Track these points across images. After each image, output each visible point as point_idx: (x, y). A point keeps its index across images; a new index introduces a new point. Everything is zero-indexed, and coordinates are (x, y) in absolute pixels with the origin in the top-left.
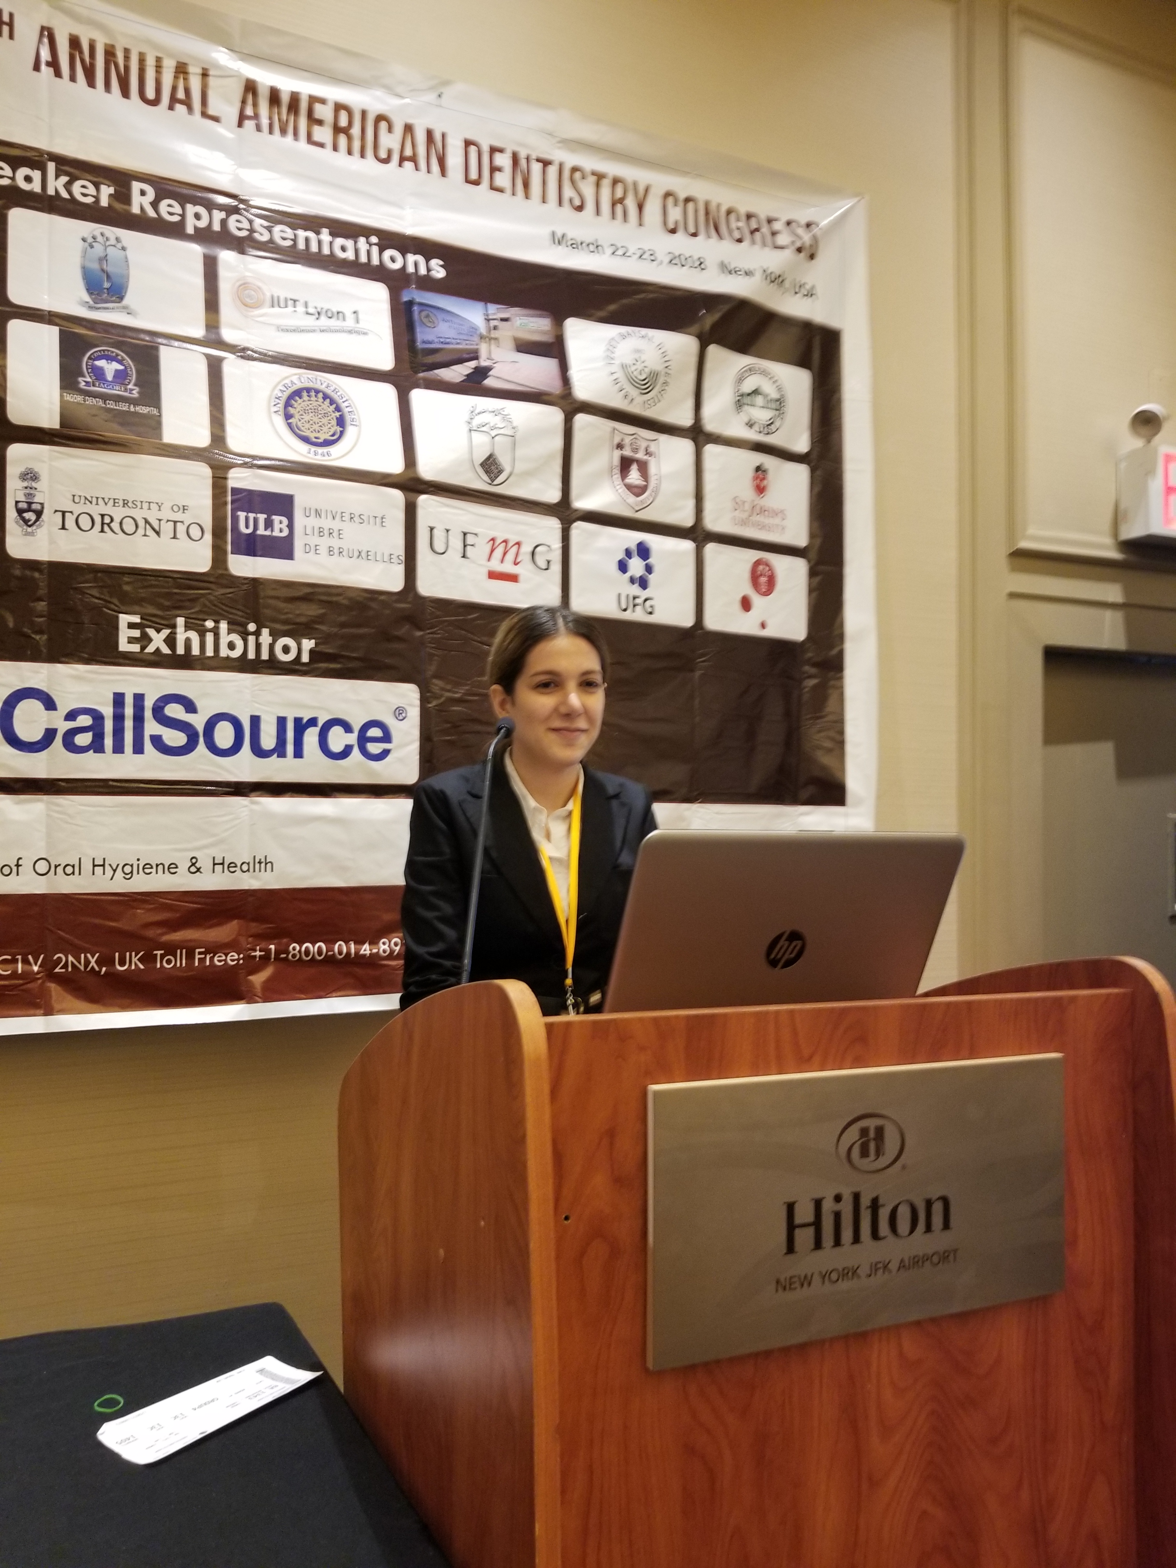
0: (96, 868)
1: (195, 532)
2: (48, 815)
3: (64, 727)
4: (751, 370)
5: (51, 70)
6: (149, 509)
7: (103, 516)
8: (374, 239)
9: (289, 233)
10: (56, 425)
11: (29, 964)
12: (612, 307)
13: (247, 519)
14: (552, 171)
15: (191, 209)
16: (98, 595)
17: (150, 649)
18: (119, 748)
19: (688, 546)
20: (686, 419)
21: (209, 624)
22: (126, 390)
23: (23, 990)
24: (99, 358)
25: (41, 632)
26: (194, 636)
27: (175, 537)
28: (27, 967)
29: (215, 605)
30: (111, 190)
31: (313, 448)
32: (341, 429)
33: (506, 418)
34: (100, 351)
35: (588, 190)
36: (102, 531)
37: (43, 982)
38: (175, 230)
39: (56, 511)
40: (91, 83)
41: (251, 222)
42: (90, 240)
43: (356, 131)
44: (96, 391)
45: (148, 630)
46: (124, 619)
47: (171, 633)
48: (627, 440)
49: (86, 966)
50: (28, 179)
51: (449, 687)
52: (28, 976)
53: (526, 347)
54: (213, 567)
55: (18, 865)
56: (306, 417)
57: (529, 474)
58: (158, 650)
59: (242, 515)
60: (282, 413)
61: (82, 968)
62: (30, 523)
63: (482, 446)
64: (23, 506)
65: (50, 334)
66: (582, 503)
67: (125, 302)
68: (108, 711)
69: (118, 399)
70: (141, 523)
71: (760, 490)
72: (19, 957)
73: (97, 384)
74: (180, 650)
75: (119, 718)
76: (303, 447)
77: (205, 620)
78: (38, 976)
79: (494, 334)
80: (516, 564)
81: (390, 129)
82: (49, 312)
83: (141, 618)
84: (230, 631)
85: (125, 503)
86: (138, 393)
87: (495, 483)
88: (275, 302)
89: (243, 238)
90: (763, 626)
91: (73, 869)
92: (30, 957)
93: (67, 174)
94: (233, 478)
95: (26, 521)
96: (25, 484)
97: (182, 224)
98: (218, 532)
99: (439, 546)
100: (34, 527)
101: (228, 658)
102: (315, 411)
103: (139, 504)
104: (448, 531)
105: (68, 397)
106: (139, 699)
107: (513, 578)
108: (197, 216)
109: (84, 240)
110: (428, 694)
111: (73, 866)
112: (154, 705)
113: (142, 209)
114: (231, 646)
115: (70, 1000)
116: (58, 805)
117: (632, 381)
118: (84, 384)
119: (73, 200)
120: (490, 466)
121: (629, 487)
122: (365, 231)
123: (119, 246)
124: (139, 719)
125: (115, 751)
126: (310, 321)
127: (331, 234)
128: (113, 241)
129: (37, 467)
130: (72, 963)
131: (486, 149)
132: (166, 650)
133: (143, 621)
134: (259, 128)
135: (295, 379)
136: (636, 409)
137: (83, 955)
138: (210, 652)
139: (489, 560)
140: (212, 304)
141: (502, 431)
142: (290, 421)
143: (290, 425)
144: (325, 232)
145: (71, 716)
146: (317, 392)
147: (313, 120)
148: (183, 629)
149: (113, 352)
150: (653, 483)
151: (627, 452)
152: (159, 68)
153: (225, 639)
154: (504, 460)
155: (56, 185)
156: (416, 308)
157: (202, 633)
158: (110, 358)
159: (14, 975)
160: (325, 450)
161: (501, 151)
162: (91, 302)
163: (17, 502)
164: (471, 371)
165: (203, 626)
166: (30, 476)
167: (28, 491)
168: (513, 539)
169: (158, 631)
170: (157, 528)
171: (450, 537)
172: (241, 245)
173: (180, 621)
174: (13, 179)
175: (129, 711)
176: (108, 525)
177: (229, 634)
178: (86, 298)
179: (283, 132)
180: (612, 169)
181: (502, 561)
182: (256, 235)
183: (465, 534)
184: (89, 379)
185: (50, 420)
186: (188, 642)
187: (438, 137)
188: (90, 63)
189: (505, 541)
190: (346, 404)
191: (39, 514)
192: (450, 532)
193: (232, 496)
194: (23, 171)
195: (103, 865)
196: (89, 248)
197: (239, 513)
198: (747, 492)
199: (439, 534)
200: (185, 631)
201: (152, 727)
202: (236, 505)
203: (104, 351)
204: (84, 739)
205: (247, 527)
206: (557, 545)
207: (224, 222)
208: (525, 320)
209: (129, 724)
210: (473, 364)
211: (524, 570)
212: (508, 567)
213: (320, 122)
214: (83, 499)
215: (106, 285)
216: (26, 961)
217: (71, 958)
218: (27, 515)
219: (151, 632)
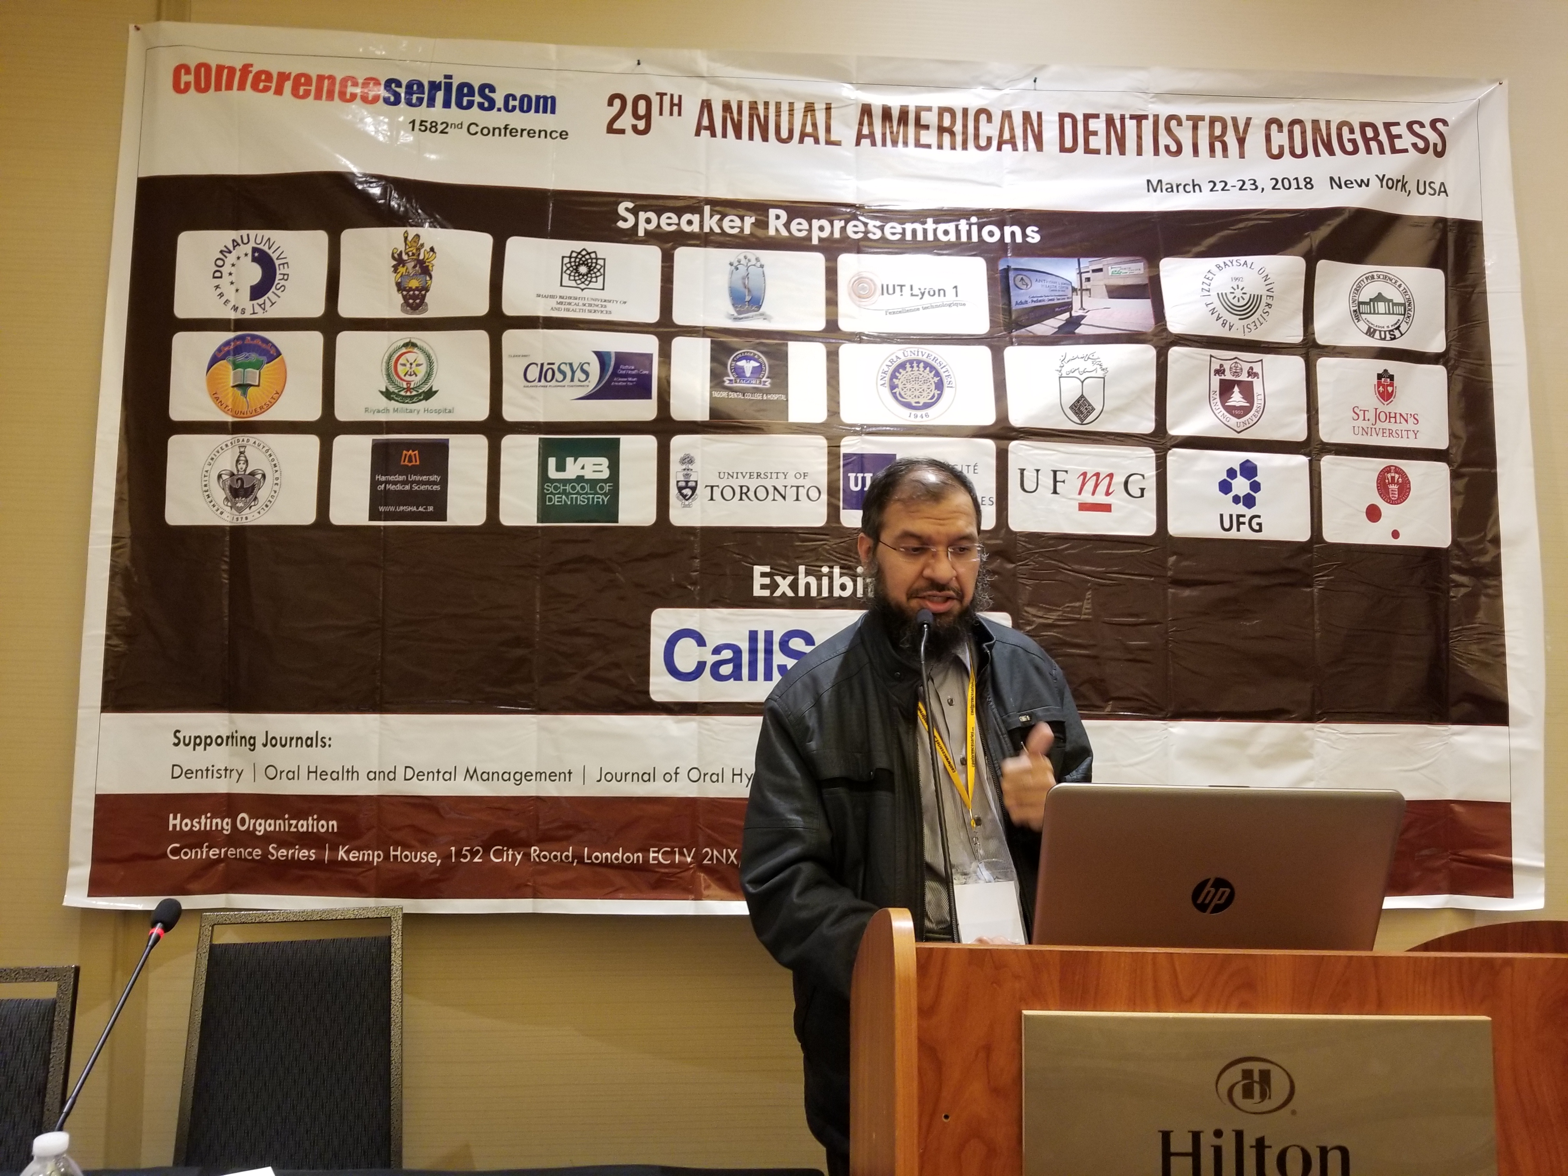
0: (735, 777)
1: (814, 494)
2: (700, 732)
3: (711, 659)
4: (1371, 278)
5: (708, 132)
6: (777, 478)
7: (741, 487)
8: (974, 219)
9: (899, 228)
10: (706, 418)
11: (685, 856)
12: (1211, 240)
13: (856, 478)
14: (1147, 125)
15: (816, 223)
16: (737, 551)
17: (778, 593)
18: (753, 677)
19: (1301, 461)
20: (1295, 335)
21: (825, 570)
22: (760, 383)
23: (679, 878)
24: (740, 359)
25: (694, 584)
26: (812, 580)
27: (797, 499)
28: (682, 858)
29: (831, 554)
30: (753, 220)
31: (914, 412)
32: (939, 392)
33: (1096, 361)
34: (741, 353)
35: (1185, 134)
36: (741, 499)
37: (694, 872)
38: (801, 245)
39: (706, 486)
40: (738, 136)
41: (866, 224)
42: (736, 264)
43: (958, 128)
44: (739, 387)
45: (776, 578)
46: (758, 569)
47: (793, 579)
48: (1227, 365)
49: (727, 861)
50: (690, 223)
51: (1040, 614)
52: (683, 866)
53: (1118, 292)
54: (827, 522)
55: (676, 773)
56: (909, 386)
57: (1120, 410)
58: (784, 593)
59: (852, 476)
60: (887, 385)
61: (724, 861)
62: (687, 497)
63: (1071, 391)
64: (682, 484)
65: (704, 345)
66: (1177, 429)
67: (762, 310)
68: (745, 646)
69: (756, 390)
70: (771, 490)
71: (1386, 396)
72: (677, 850)
73: (738, 381)
74: (802, 593)
75: (753, 651)
76: (906, 412)
77: (821, 567)
78: (692, 866)
79: (1086, 285)
80: (1108, 494)
81: (989, 119)
82: (703, 327)
83: (771, 568)
84: (842, 575)
85: (759, 475)
86: (770, 383)
87: (1085, 422)
88: (885, 290)
89: (858, 239)
90: (1395, 534)
91: (717, 777)
92: (685, 850)
93: (719, 212)
94: (845, 446)
95: (684, 496)
96: (684, 467)
97: (809, 238)
98: (832, 491)
99: (1029, 485)
100: (690, 501)
101: (840, 597)
102: (917, 379)
103: (769, 475)
104: (1038, 471)
105: (716, 394)
106: (769, 635)
107: (1107, 508)
108: (821, 229)
109: (731, 264)
110: (1021, 621)
111: (718, 775)
112: (781, 639)
113: (777, 230)
114: (843, 587)
115: (715, 889)
116: (708, 724)
117: (1232, 309)
118: (728, 382)
119: (724, 233)
120: (1081, 407)
121: (1231, 410)
122: (965, 214)
123: (758, 264)
124: (769, 652)
125: (750, 679)
126: (916, 301)
127: (935, 222)
128: (753, 262)
129: (692, 453)
130: (717, 856)
131: (1080, 118)
132: (790, 593)
133: (773, 571)
134: (874, 144)
135: (900, 355)
136: (1237, 334)
137: (724, 850)
138: (825, 594)
139: (1080, 493)
140: (832, 302)
141: (1093, 374)
142: (894, 391)
143: (894, 395)
144: (930, 221)
145: (717, 651)
146: (919, 362)
147: (920, 125)
148: (804, 575)
149: (751, 353)
150: (1258, 402)
151: (1228, 376)
152: (791, 111)
153: (837, 582)
154: (1096, 402)
155: (711, 223)
156: (1011, 275)
157: (819, 579)
158: (748, 358)
159: (672, 865)
160: (923, 412)
161: (1097, 116)
162: (736, 314)
163: (678, 482)
164: (1064, 322)
165: (821, 571)
166: (687, 460)
167: (685, 472)
168: (1104, 472)
169: (784, 578)
170: (783, 493)
171: (1039, 477)
172: (858, 247)
173: (802, 569)
174: (678, 224)
175: (761, 646)
176: (746, 494)
177: (841, 577)
178: (732, 311)
179: (895, 143)
180: (1208, 110)
181: (1093, 493)
182: (870, 236)
183: (1055, 472)
184: (732, 378)
185: (703, 415)
186: (808, 586)
187: (1034, 117)
188: (738, 120)
189: (1097, 475)
190: (944, 369)
191: (694, 489)
192: (1039, 472)
193: (844, 460)
194: (687, 217)
195: (741, 775)
196: (734, 271)
197: (850, 474)
198: (1370, 400)
199: (1030, 476)
200: (806, 577)
201: (779, 658)
202: (849, 467)
203: (744, 353)
204: (726, 670)
205: (856, 485)
206: (1151, 473)
207: (843, 229)
208: (1117, 268)
209: (761, 656)
210: (1066, 316)
211: (1118, 499)
212: (1100, 498)
213: (927, 127)
214: (726, 474)
215: (748, 298)
216: (681, 854)
217: (715, 852)
218: (685, 491)
219: (778, 579)
